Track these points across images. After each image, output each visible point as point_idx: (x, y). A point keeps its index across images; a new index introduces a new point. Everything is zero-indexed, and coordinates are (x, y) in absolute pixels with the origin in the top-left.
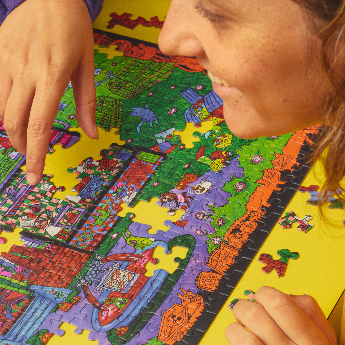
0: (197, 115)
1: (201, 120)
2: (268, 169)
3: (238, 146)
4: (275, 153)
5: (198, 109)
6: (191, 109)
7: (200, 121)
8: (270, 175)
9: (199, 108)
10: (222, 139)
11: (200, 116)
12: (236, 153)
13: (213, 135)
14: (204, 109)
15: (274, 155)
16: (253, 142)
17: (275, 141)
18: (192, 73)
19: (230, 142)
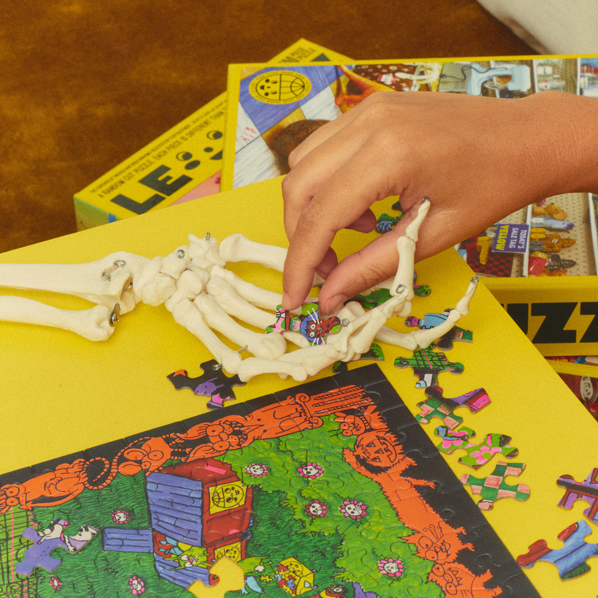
0: (188, 565)
1: (207, 568)
2: (432, 571)
3: (330, 567)
4: (400, 538)
5: (172, 554)
6: (162, 561)
7: (207, 570)
8: (448, 578)
9: (172, 551)
10: (287, 575)
11: (194, 563)
12: (342, 581)
13: (262, 578)
14: (184, 547)
15: (404, 542)
16: (341, 544)
17: (373, 519)
18: (74, 502)
19: (306, 571)
